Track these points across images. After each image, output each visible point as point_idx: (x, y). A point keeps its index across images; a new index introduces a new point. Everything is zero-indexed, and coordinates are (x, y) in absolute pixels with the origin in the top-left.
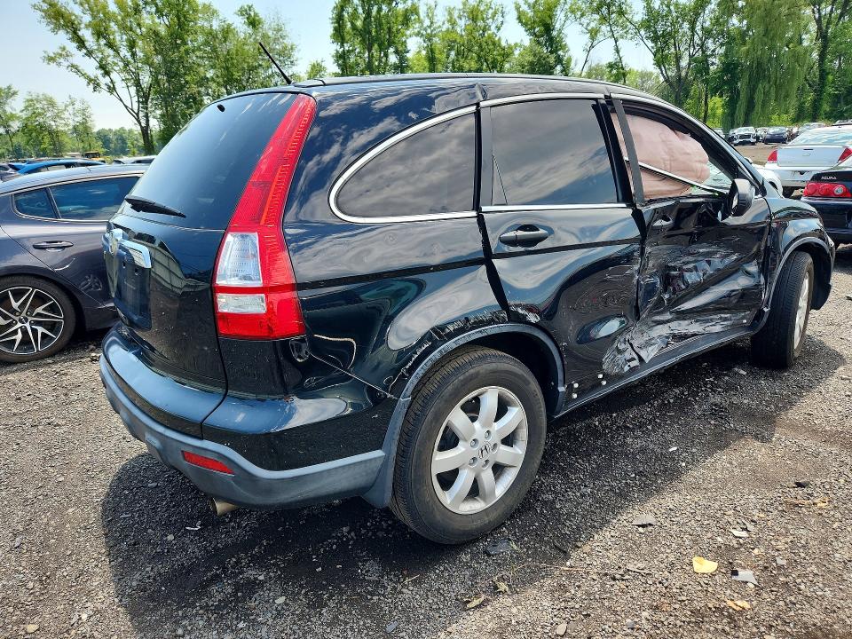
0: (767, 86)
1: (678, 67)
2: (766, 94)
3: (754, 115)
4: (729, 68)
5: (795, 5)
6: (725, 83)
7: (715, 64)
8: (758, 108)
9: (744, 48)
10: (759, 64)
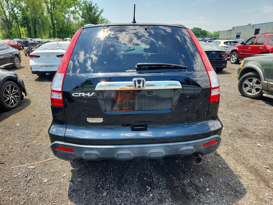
0: (39, 26)
1: (5, 16)
2: (40, 28)
3: (37, 35)
4: (25, 18)
5: (40, 2)
6: (25, 23)
7: (20, 17)
8: (38, 32)
9: (28, 13)
10: (35, 19)
